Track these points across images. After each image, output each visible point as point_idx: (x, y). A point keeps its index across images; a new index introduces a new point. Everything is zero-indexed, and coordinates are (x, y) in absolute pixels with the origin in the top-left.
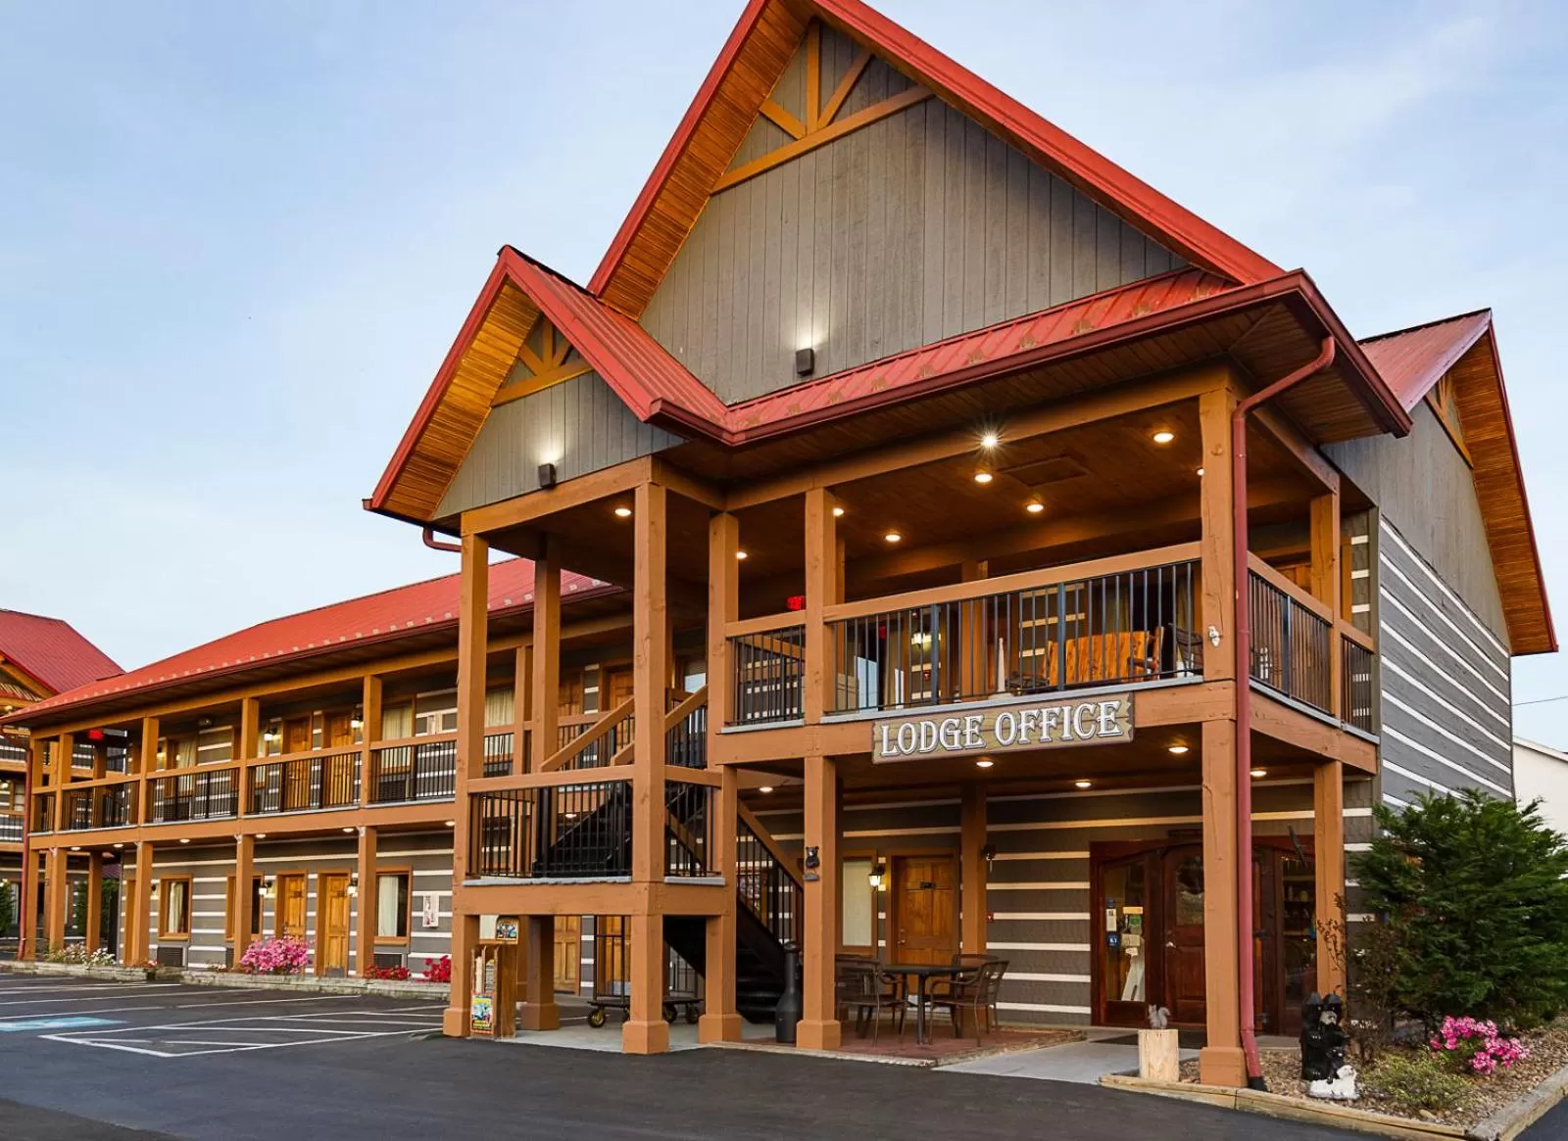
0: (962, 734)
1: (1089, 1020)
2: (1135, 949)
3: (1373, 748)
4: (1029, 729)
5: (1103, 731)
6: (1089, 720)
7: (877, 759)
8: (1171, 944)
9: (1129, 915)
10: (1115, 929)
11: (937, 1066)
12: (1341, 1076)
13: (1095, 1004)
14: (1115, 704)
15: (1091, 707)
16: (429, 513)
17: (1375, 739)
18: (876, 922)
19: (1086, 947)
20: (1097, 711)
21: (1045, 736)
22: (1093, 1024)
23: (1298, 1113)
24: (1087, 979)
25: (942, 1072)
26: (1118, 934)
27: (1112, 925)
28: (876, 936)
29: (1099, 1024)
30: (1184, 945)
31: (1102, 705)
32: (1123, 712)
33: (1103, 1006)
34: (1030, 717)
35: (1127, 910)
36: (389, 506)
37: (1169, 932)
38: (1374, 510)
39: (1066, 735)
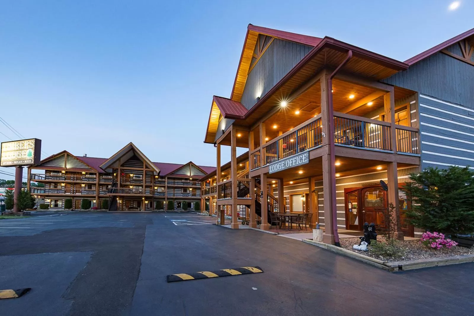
0: (281, 166)
1: (345, 228)
2: (356, 213)
3: (418, 158)
4: (295, 162)
5: (303, 161)
6: (301, 159)
7: (270, 173)
8: (364, 211)
9: (354, 205)
10: (351, 208)
11: (278, 234)
12: (362, 244)
13: (347, 225)
14: (306, 155)
15: (301, 156)
16: (214, 142)
17: (419, 155)
18: (303, 207)
19: (344, 212)
20: (302, 157)
21: (294, 164)
22: (346, 229)
23: (341, 252)
24: (344, 219)
25: (280, 236)
26: (351, 209)
27: (350, 207)
28: (303, 210)
29: (348, 230)
30: (368, 212)
31: (303, 156)
32: (307, 156)
33: (349, 225)
34: (295, 159)
35: (353, 203)
36: (206, 142)
37: (364, 208)
38: (417, 93)
39: (297, 163)
